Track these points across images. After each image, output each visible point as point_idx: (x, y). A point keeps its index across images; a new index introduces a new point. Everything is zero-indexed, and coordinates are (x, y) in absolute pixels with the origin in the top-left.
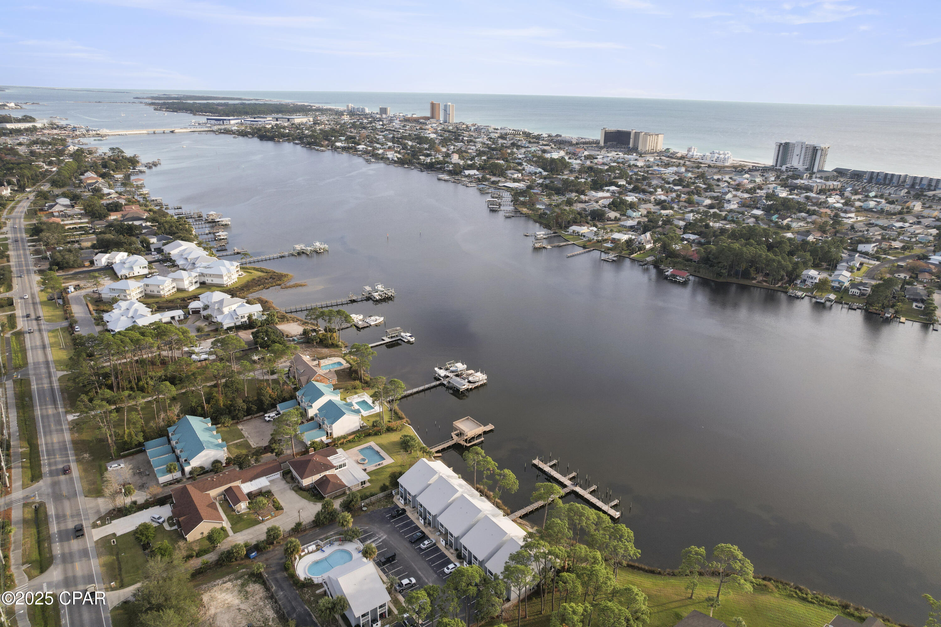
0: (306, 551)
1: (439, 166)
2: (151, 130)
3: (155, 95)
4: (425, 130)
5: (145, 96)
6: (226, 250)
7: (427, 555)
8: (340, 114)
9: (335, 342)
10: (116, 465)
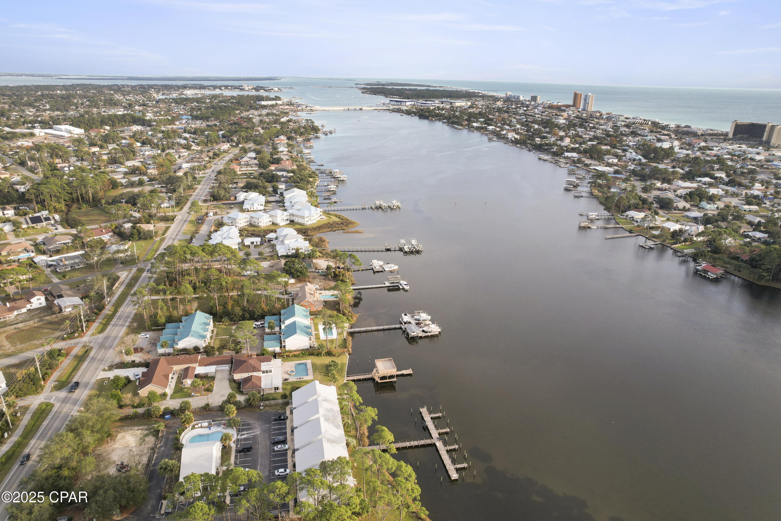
0: (200, 425)
1: (546, 147)
2: (347, 108)
3: (369, 82)
4: (559, 116)
5: (362, 83)
6: (330, 199)
7: (275, 456)
8: (496, 99)
9: (344, 279)
10: (144, 335)
